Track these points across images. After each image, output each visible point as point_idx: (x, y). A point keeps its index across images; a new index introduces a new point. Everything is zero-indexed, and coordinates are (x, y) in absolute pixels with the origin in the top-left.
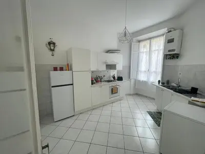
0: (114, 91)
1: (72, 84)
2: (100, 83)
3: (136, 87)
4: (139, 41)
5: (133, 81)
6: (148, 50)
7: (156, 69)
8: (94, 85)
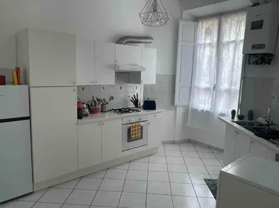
0: (133, 134)
1: (29, 118)
2: (100, 114)
3: (189, 125)
4: (197, 19)
5: (180, 111)
6: (215, 39)
7: (231, 84)
8: (84, 120)
